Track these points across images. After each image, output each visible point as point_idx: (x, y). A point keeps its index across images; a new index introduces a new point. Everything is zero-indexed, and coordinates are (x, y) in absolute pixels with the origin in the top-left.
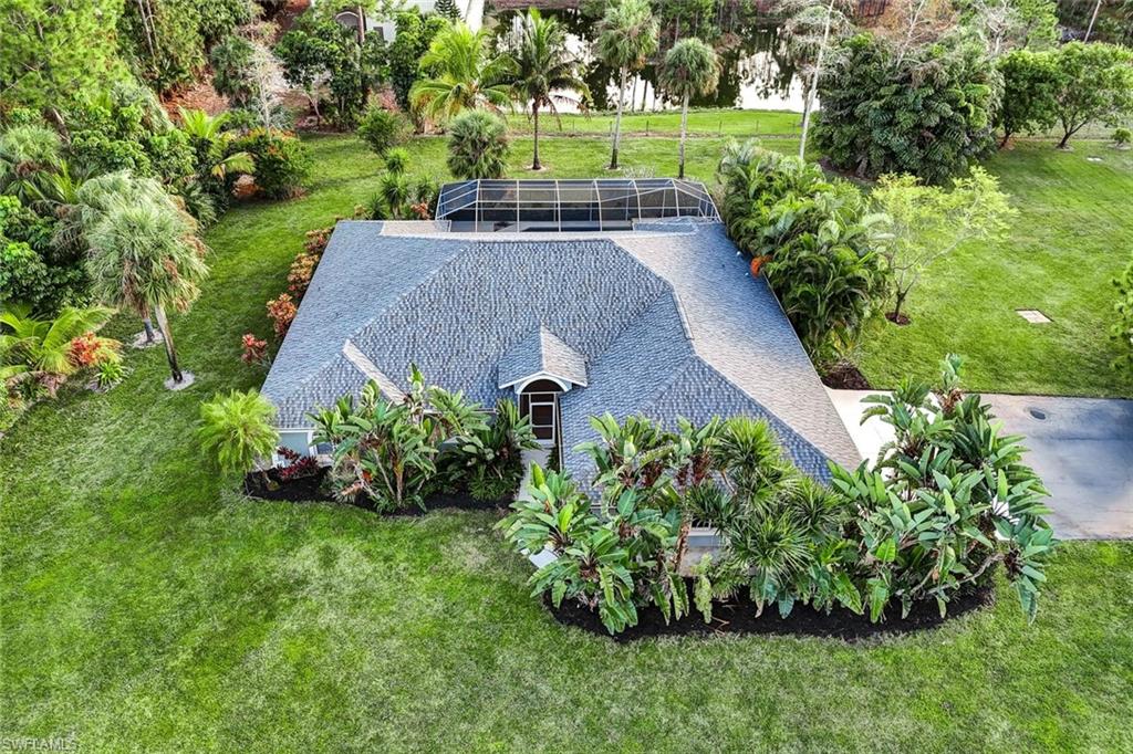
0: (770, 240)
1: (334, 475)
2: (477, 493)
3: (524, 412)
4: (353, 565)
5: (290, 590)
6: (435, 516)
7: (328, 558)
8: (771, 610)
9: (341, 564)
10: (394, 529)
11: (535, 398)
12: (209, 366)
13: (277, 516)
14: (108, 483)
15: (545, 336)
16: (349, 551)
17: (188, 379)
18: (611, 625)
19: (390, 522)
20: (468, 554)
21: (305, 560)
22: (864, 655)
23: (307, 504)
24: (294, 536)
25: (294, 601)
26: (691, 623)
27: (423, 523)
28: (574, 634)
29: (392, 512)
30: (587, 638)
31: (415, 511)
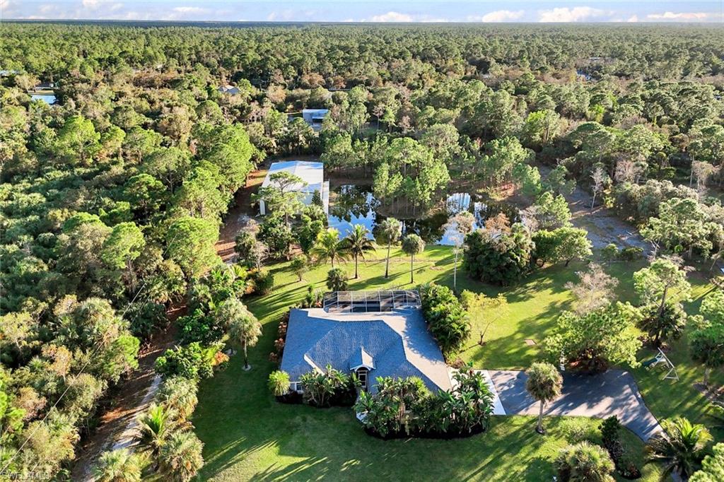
0: (434, 319)
1: (304, 396)
2: (344, 402)
3: (357, 377)
4: (311, 421)
5: (296, 427)
6: (332, 408)
7: (304, 420)
8: (424, 431)
9: (308, 421)
10: (321, 412)
11: (360, 373)
12: (256, 362)
13: (287, 408)
14: (235, 399)
15: (363, 353)
16: (309, 418)
17: (249, 367)
18: (383, 435)
19: (320, 410)
20: (343, 418)
21: (298, 419)
22: (449, 443)
23: (296, 405)
24: (294, 414)
25: (297, 430)
26: (402, 435)
27: (329, 410)
28: (373, 438)
29: (320, 407)
30: (375, 439)
31: (327, 407)
